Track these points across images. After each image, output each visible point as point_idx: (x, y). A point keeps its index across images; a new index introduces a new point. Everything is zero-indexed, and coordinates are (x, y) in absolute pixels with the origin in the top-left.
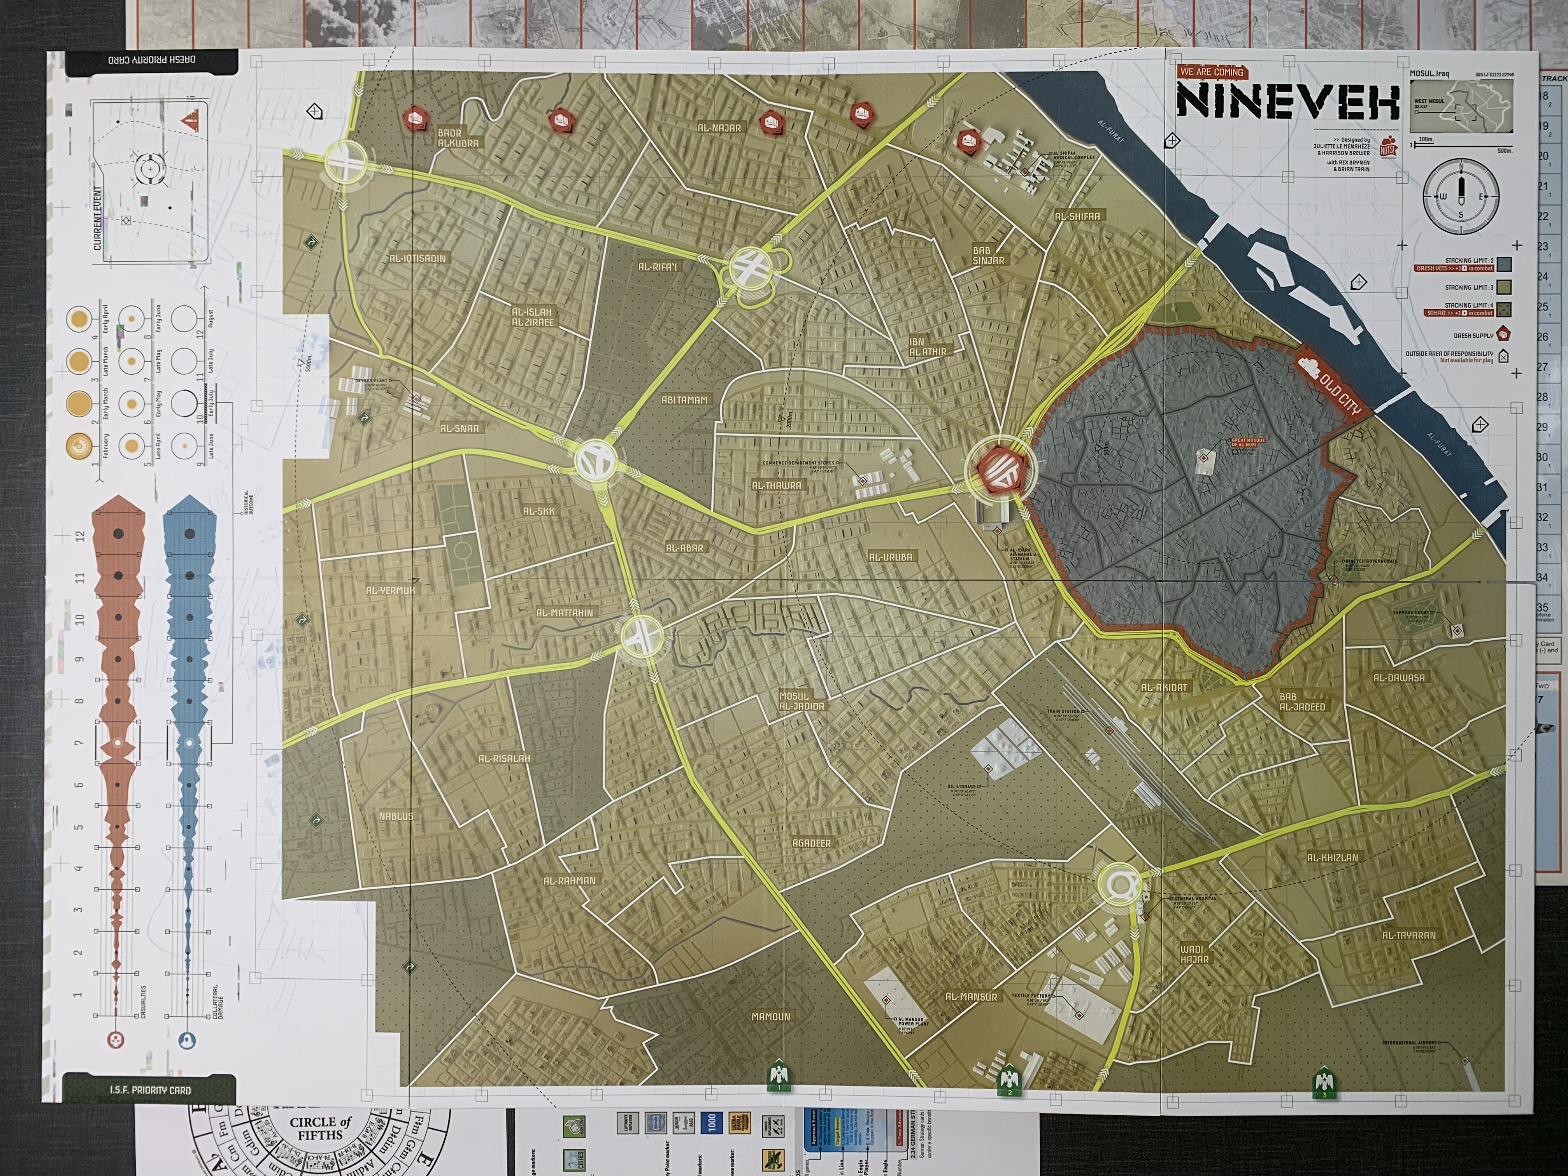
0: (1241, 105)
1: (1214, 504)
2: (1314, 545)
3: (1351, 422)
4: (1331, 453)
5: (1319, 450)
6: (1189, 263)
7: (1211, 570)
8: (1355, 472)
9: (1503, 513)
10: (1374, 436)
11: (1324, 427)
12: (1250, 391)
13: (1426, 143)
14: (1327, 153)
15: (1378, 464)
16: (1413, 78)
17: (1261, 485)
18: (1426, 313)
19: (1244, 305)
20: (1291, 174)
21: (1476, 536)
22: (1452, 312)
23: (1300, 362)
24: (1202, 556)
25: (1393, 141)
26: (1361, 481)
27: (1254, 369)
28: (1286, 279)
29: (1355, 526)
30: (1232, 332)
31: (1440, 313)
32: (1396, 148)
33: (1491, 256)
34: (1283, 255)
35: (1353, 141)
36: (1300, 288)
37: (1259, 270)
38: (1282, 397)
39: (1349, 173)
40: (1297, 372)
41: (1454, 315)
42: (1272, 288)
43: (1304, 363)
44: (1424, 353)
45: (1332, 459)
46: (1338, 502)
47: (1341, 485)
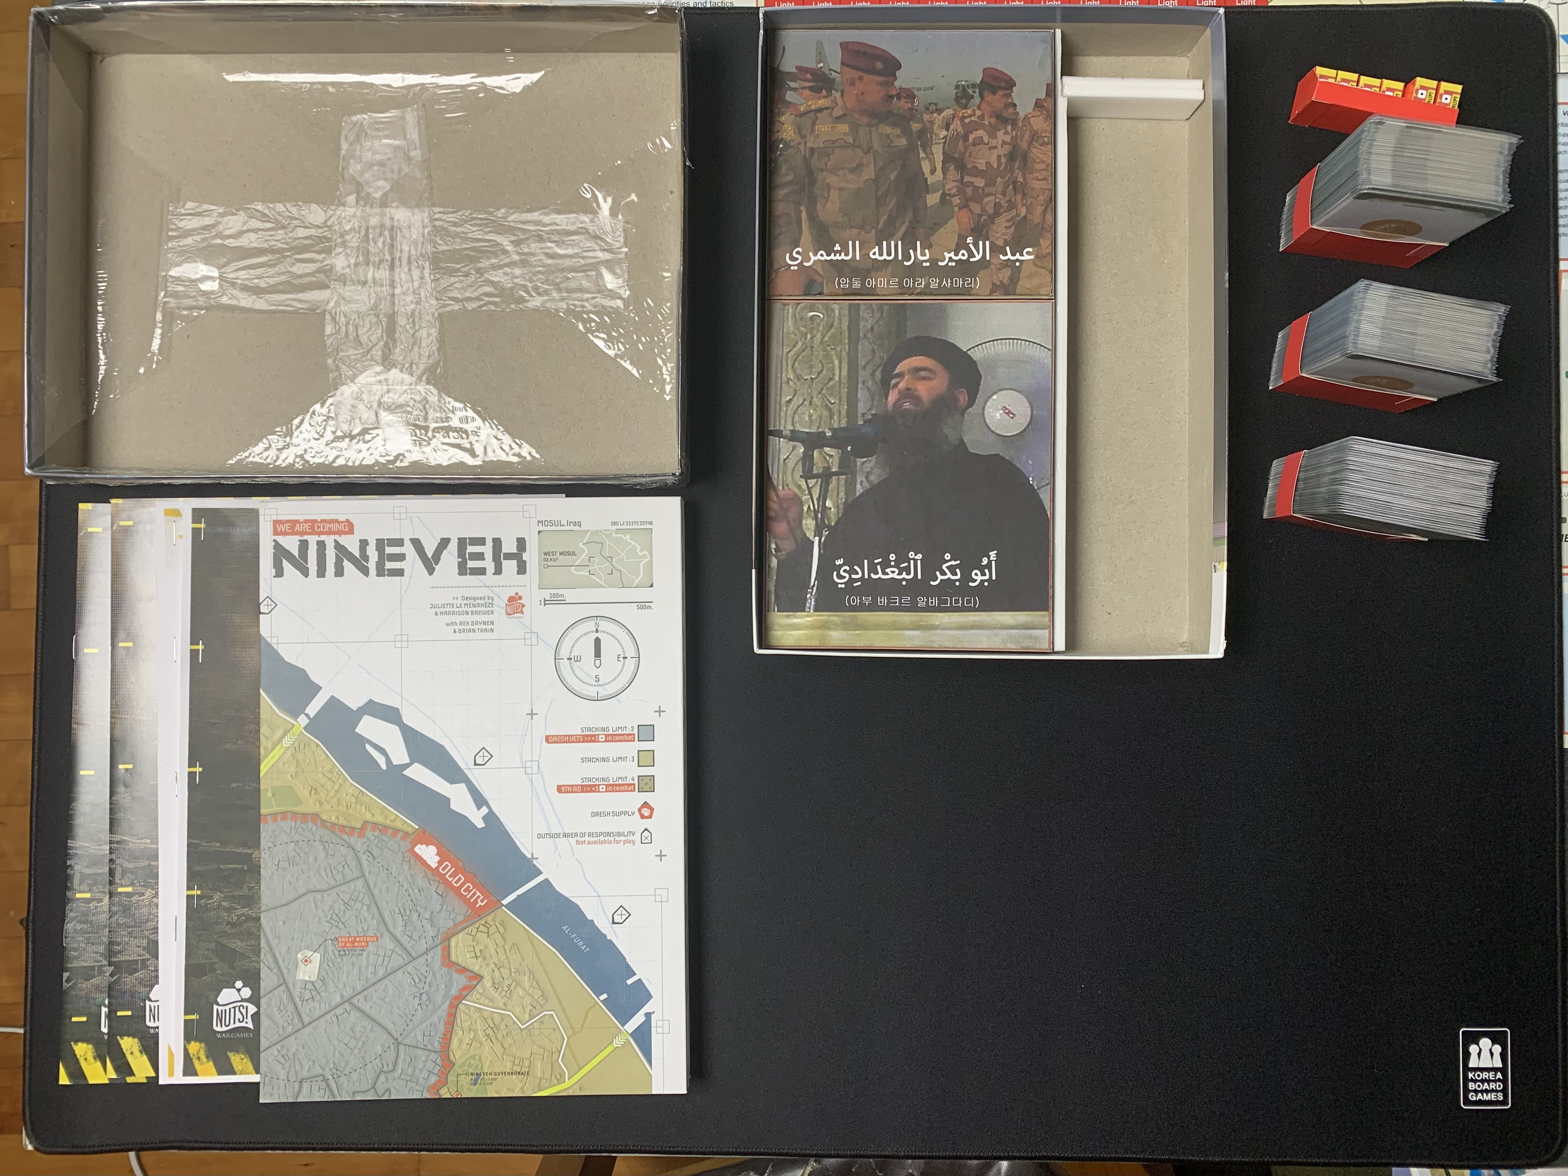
0: (346, 564)
1: (317, 1013)
2: (433, 1056)
3: (477, 914)
4: (453, 951)
5: (439, 949)
6: (287, 742)
7: (315, 1088)
8: (480, 973)
9: (648, 1015)
10: (502, 930)
11: (445, 923)
12: (360, 884)
13: (556, 601)
14: (446, 613)
15: (506, 962)
16: (541, 528)
17: (373, 988)
18: (560, 789)
19: (352, 786)
20: (405, 638)
21: (618, 1042)
22: (588, 788)
23: (417, 849)
24: (305, 1073)
25: (520, 598)
26: (487, 983)
27: (363, 858)
28: (400, 756)
29: (481, 1033)
30: (337, 818)
31: (575, 789)
32: (523, 606)
33: (630, 725)
34: (396, 729)
35: (474, 599)
36: (416, 765)
37: (368, 747)
38: (396, 889)
39: (471, 635)
40: (413, 860)
41: (591, 791)
42: (384, 767)
43: (420, 849)
44: (558, 835)
45: (453, 958)
46: (461, 1007)
47: (465, 988)
